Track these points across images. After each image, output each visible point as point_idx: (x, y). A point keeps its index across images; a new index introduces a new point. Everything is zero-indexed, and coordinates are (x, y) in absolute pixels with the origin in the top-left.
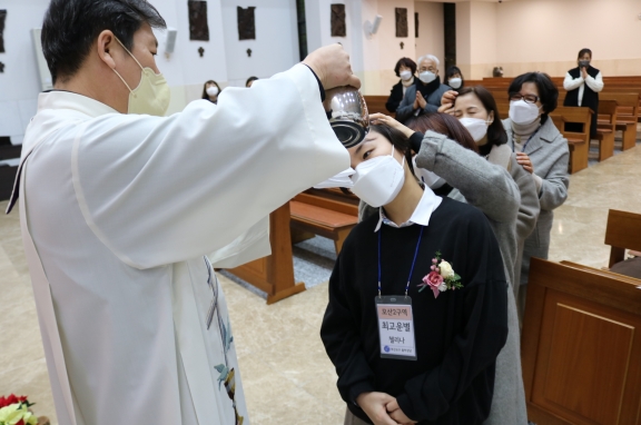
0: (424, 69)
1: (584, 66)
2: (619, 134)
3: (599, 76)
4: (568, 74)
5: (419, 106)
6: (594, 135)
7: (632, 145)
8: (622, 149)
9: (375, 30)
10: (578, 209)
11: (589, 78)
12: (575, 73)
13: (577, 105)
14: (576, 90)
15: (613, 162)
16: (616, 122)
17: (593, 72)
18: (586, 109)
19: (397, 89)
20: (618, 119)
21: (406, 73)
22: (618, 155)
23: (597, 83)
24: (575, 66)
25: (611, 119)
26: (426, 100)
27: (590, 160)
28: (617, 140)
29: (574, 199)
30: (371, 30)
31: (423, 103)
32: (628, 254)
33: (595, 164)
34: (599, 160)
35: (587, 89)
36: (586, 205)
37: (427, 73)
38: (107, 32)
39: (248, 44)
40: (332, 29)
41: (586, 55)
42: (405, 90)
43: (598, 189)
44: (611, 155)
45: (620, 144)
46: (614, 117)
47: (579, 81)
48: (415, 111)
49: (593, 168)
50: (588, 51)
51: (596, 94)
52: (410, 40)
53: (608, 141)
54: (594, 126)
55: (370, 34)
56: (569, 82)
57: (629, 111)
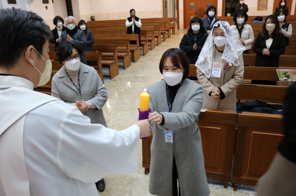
0: (69, 23)
1: (133, 17)
2: (149, 43)
3: (140, 21)
4: (127, 20)
6: (141, 45)
7: (154, 47)
8: (151, 49)
10: (141, 77)
12: (130, 20)
13: (132, 33)
14: (131, 27)
15: (149, 55)
16: (148, 39)
17: (137, 19)
20: (149, 37)
22: (150, 52)
23: (139, 24)
24: (130, 16)
25: (146, 37)
27: (141, 55)
28: (149, 46)
29: (139, 73)
30: (30, 0)
33: (142, 57)
34: (144, 55)
35: (135, 26)
36: (144, 75)
37: (71, 25)
38: (31, 47)
41: (133, 11)
43: (147, 68)
44: (148, 52)
45: (150, 47)
47: (132, 23)
49: (142, 59)
50: (133, 10)
51: (139, 28)
52: (50, 5)
53: (146, 47)
54: (140, 41)
55: (30, 2)
56: (128, 24)
57: (151, 34)
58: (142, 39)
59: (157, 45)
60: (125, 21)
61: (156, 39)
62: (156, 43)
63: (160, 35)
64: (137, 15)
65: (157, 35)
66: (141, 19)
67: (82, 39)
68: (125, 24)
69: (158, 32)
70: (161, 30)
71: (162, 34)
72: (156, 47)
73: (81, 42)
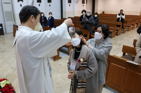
1: (121, 13)
2: (128, 28)
3: (124, 16)
4: (118, 15)
5: (86, 21)
7: (130, 30)
8: (128, 31)
9: (78, 2)
10: (118, 43)
11: (122, 16)
12: (119, 15)
13: (119, 21)
15: (126, 34)
16: (127, 25)
17: (123, 15)
18: (121, 22)
19: (82, 16)
20: (128, 24)
21: (84, 13)
22: (127, 32)
23: (124, 17)
24: (120, 13)
25: (126, 24)
26: (88, 19)
27: (121, 33)
28: (127, 29)
29: (118, 41)
30: (77, 2)
31: (87, 20)
32: (126, 54)
33: (122, 34)
34: (123, 33)
36: (120, 43)
37: (88, 14)
39: (50, 4)
40: (68, 1)
41: (122, 11)
42: (84, 17)
43: (123, 39)
44: (126, 32)
45: (128, 30)
46: (127, 24)
47: (120, 16)
48: (86, 22)
49: (122, 35)
50: (122, 10)
51: (123, 19)
52: (85, 4)
53: (125, 29)
54: (123, 26)
55: (77, 3)
56: (118, 16)
57: (130, 23)
58: (124, 25)
59: (132, 29)
60: (117, 15)
61: (132, 26)
62: (132, 28)
63: (135, 24)
64: (123, 13)
65: (133, 24)
66: (125, 15)
67: (92, 21)
68: (117, 16)
69: (134, 22)
70: (136, 22)
71: (136, 24)
72: (132, 30)
73: (91, 22)
